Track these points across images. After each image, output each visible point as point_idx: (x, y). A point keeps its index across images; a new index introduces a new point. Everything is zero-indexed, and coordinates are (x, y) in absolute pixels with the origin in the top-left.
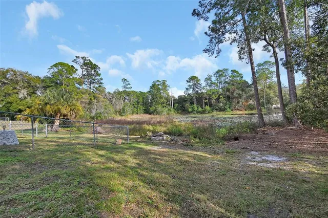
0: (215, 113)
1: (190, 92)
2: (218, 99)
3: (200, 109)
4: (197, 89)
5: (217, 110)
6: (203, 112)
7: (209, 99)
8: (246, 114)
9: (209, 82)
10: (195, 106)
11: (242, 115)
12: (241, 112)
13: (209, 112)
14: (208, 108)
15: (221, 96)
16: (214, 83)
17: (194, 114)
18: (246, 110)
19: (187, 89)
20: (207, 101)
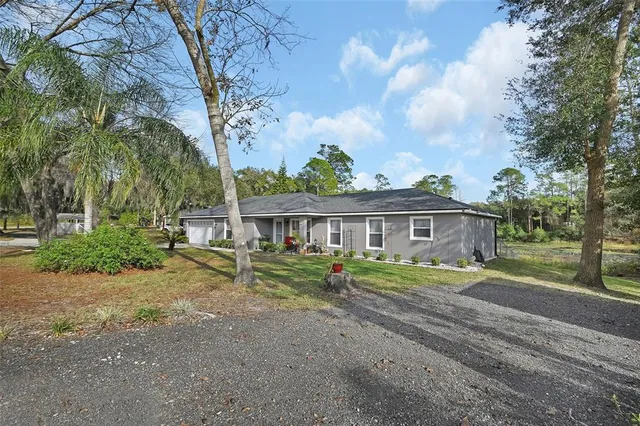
0: (557, 243)
1: (501, 198)
2: (565, 217)
3: (522, 233)
4: (516, 194)
5: (562, 237)
6: (530, 239)
7: (544, 214)
8: (632, 251)
9: (546, 181)
10: (511, 226)
11: (622, 251)
12: (621, 246)
13: (542, 241)
14: (540, 231)
15: (573, 211)
16: (559, 185)
17: (508, 241)
18: (633, 243)
19: (494, 193)
20: (539, 218)
